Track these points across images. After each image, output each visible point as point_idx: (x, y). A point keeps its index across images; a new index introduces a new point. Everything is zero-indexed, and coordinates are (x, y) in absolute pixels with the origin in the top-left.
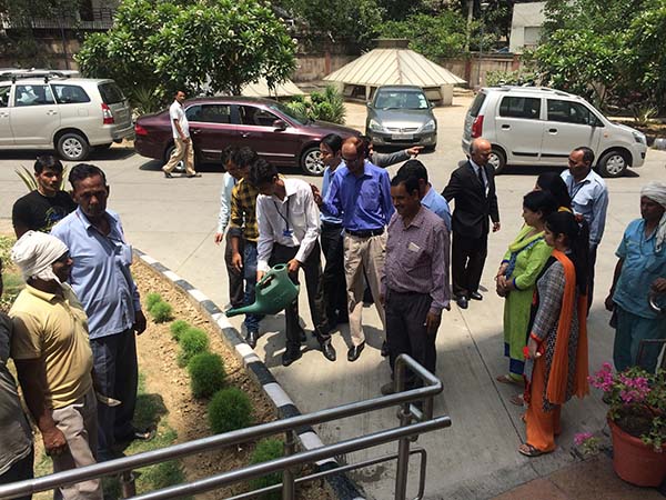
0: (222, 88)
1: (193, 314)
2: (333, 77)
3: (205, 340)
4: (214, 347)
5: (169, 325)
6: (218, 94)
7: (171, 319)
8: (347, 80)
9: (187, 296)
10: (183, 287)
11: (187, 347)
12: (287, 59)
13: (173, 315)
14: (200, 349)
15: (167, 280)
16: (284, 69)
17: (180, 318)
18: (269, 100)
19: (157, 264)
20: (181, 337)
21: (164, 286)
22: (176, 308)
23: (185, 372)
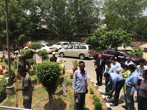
1: (98, 94)
8: (145, 47)
9: (98, 90)
13: (94, 93)
15: (94, 86)
19: (93, 82)
22: (95, 92)
23: (94, 106)
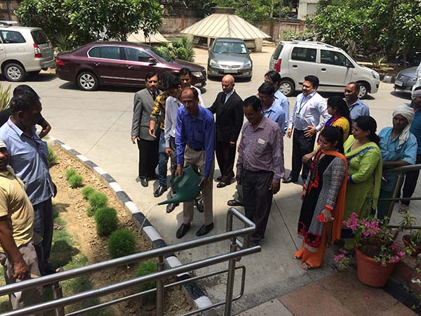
0: (114, 36)
1: (97, 183)
2: (186, 31)
3: (105, 200)
4: (111, 204)
5: (81, 189)
6: (111, 40)
7: (82, 186)
8: (195, 34)
9: (93, 171)
10: (90, 165)
11: (94, 203)
12: (157, 18)
13: (84, 183)
14: (102, 205)
15: (79, 161)
16: (155, 24)
17: (88, 185)
18: (145, 45)
19: (72, 150)
20: (90, 197)
21: (77, 164)
22: (85, 179)
23: (92, 220)
